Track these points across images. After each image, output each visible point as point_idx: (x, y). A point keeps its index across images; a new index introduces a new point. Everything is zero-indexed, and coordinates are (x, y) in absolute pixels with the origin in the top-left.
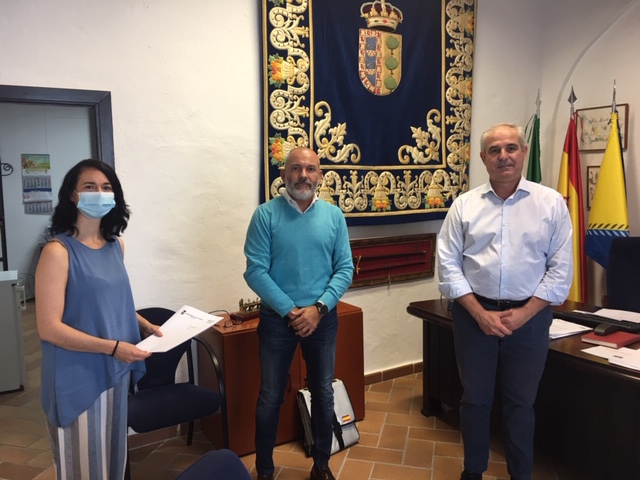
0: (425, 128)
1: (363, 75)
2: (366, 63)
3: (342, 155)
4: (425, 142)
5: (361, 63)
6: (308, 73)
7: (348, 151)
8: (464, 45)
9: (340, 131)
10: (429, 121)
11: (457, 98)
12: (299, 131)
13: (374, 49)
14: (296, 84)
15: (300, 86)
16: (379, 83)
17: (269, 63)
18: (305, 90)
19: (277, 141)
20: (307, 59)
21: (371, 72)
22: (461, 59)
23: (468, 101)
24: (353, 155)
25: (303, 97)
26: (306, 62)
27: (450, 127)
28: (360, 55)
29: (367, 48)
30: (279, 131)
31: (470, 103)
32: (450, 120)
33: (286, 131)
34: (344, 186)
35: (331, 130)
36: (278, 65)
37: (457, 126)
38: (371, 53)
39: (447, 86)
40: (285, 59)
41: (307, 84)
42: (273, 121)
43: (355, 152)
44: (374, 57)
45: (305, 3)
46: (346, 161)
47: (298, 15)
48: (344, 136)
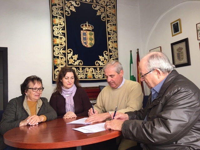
0: (103, 56)
1: (82, 42)
2: (83, 39)
4: (103, 60)
5: (82, 39)
6: (65, 42)
7: (79, 62)
8: (114, 34)
10: (104, 54)
11: (112, 48)
12: (63, 57)
13: (86, 35)
14: (61, 45)
17: (53, 39)
18: (64, 46)
19: (56, 59)
20: (65, 38)
22: (113, 38)
23: (116, 49)
25: (64, 48)
27: (111, 56)
28: (81, 37)
29: (83, 35)
30: (56, 57)
31: (117, 49)
32: (111, 54)
33: (58, 56)
34: (78, 72)
35: (73, 56)
36: (56, 40)
37: (113, 55)
38: (85, 37)
39: (109, 45)
40: (58, 38)
41: (64, 44)
42: (54, 54)
43: (81, 62)
45: (64, 25)
46: (78, 64)
47: (61, 27)
48: (77, 58)
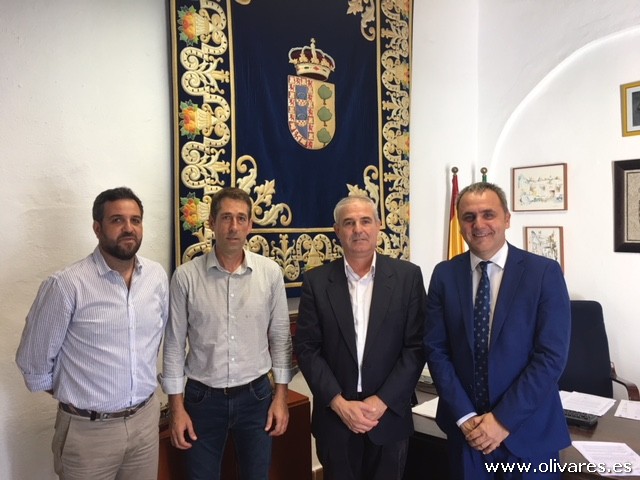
0: (362, 186)
1: (293, 127)
2: (297, 113)
3: (270, 216)
5: (291, 112)
6: (228, 123)
7: (277, 212)
8: (401, 98)
9: (268, 189)
10: (366, 179)
11: (395, 154)
13: (305, 99)
14: (214, 136)
15: (219, 138)
16: (311, 135)
17: (180, 111)
18: (225, 143)
19: (190, 202)
20: (227, 107)
21: (302, 123)
22: (397, 113)
23: (405, 157)
24: (283, 217)
25: (223, 151)
26: (226, 111)
27: (388, 185)
28: (289, 104)
29: (297, 97)
30: (192, 190)
31: (408, 159)
32: (389, 177)
33: (201, 190)
34: (273, 253)
35: (256, 189)
36: (191, 113)
37: (396, 183)
38: (301, 103)
39: (384, 141)
40: (200, 107)
41: (227, 135)
42: (185, 178)
43: (285, 212)
44: (306, 107)
45: (225, 44)
46: (275, 223)
47: (216, 57)
48: (273, 195)
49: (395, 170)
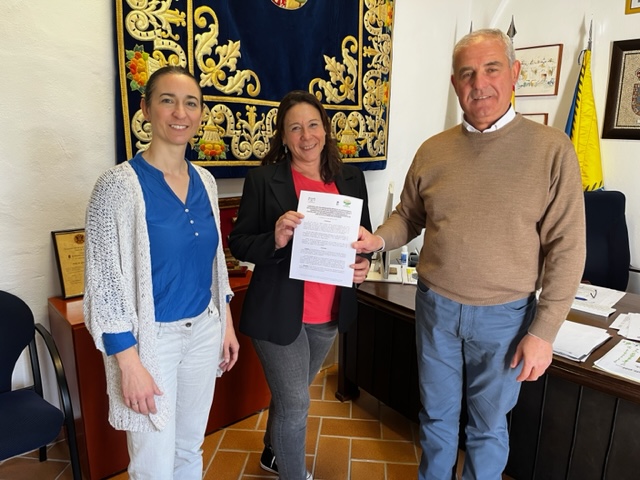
0: (340, 59)
3: (235, 83)
4: (340, 77)
7: (243, 80)
9: (231, 51)
10: (345, 51)
11: (376, 25)
12: (172, 45)
19: (138, 56)
23: (388, 30)
24: (250, 86)
27: (367, 60)
30: (140, 42)
31: (390, 34)
32: (368, 52)
33: (151, 43)
34: (238, 126)
35: (218, 49)
37: (374, 60)
39: (365, 9)
42: (130, 27)
43: (253, 81)
46: (240, 92)
48: (238, 58)
49: (375, 45)
